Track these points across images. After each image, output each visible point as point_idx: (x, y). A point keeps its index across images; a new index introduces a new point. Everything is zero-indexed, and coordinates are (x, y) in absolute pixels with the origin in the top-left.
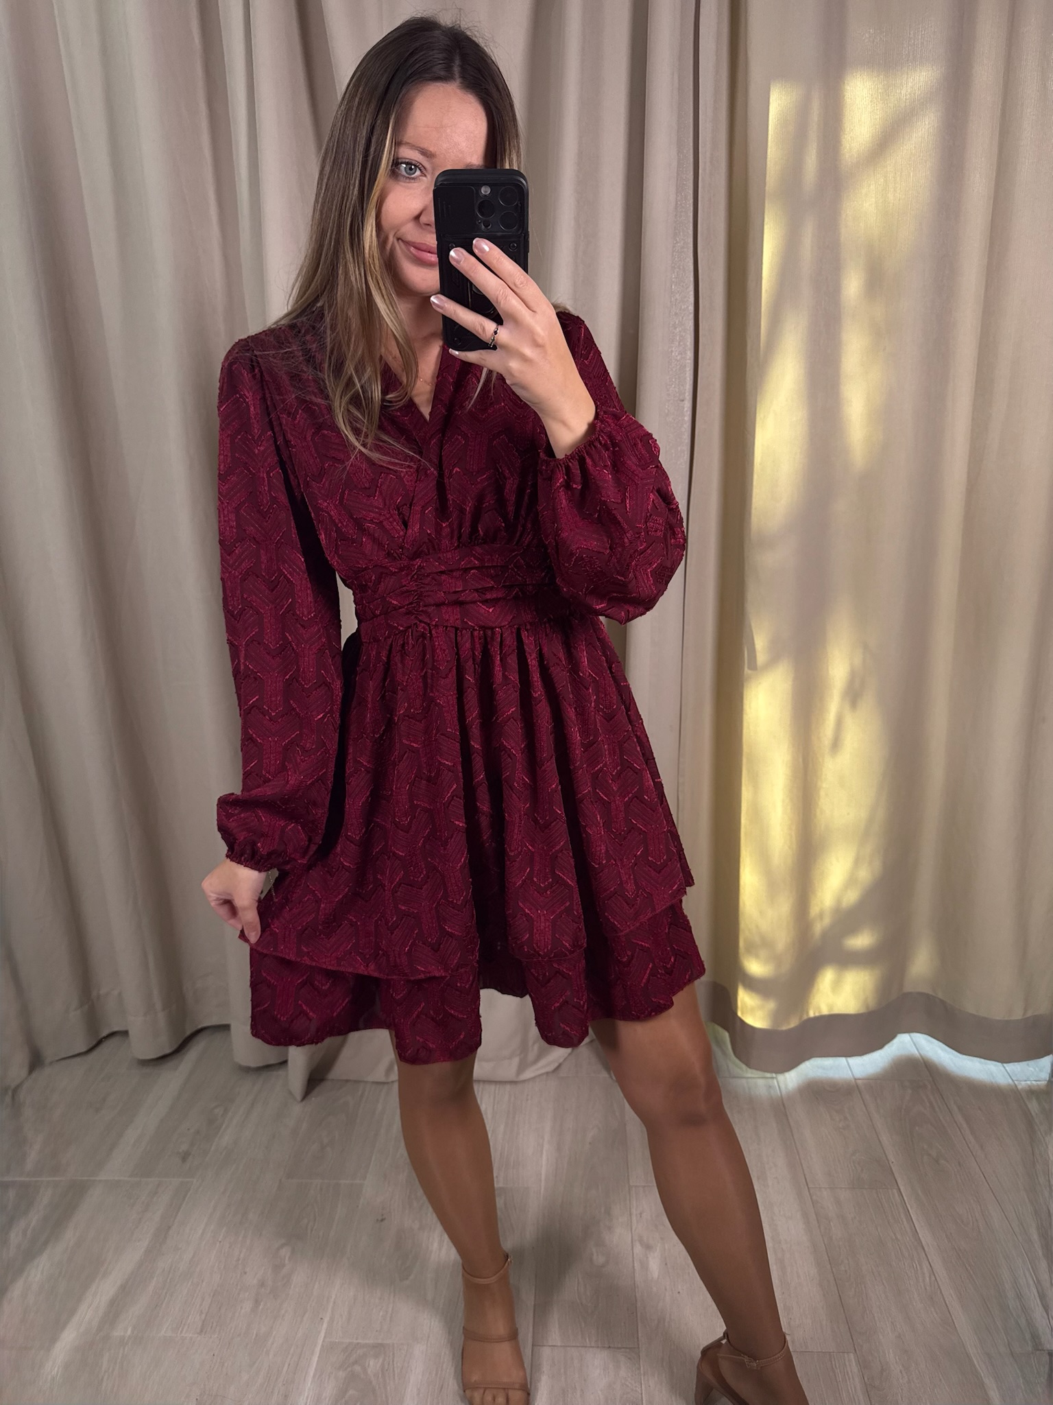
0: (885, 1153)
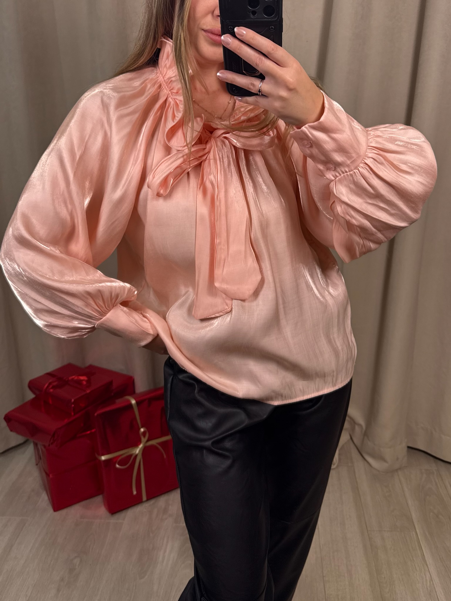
0: (410, 511)
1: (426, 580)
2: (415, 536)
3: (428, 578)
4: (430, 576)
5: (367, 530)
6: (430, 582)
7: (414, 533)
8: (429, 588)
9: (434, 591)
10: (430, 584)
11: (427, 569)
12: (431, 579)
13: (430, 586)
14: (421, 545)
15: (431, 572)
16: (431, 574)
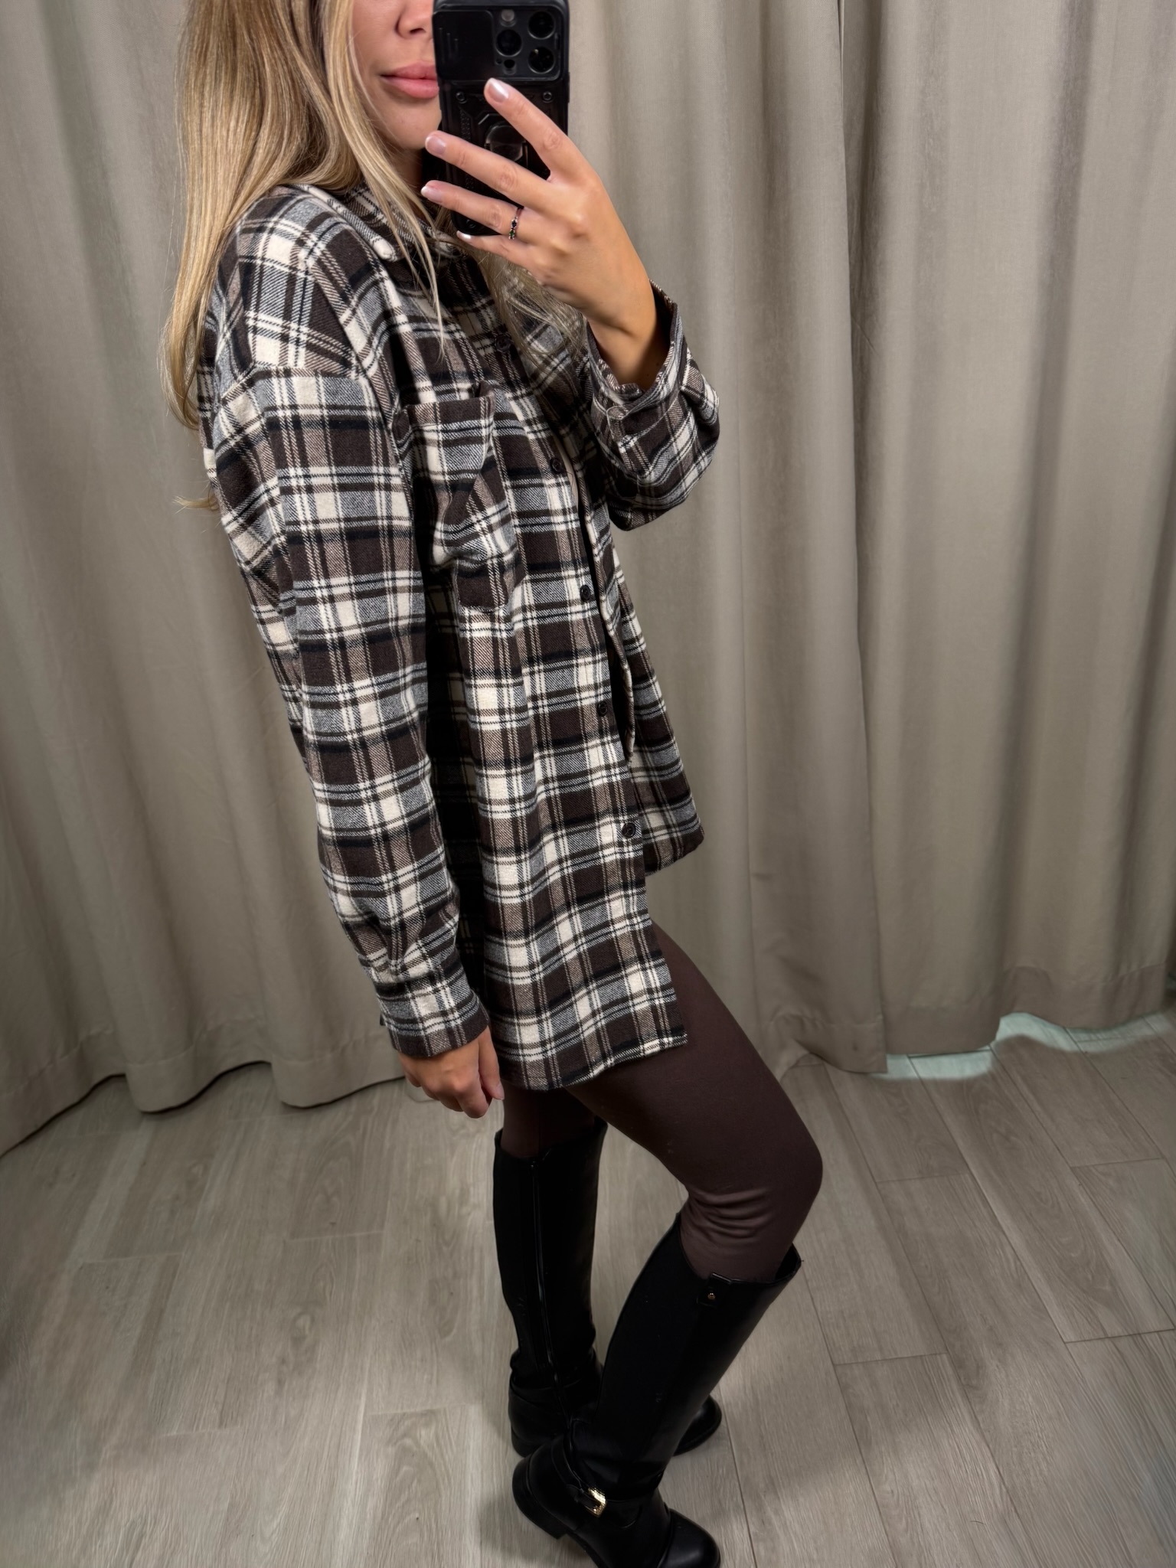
0: (951, 1136)
1: (1008, 1260)
2: (970, 1180)
3: (1010, 1256)
4: (1012, 1252)
5: (875, 1183)
6: (1015, 1263)
7: (967, 1175)
8: (1015, 1276)
9: (1026, 1278)
10: (1016, 1269)
11: (1006, 1240)
12: (1017, 1258)
13: (1017, 1272)
14: (984, 1195)
15: (1014, 1246)
16: (1016, 1249)
